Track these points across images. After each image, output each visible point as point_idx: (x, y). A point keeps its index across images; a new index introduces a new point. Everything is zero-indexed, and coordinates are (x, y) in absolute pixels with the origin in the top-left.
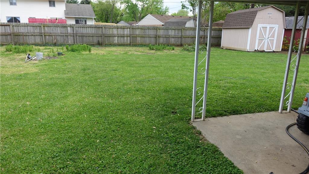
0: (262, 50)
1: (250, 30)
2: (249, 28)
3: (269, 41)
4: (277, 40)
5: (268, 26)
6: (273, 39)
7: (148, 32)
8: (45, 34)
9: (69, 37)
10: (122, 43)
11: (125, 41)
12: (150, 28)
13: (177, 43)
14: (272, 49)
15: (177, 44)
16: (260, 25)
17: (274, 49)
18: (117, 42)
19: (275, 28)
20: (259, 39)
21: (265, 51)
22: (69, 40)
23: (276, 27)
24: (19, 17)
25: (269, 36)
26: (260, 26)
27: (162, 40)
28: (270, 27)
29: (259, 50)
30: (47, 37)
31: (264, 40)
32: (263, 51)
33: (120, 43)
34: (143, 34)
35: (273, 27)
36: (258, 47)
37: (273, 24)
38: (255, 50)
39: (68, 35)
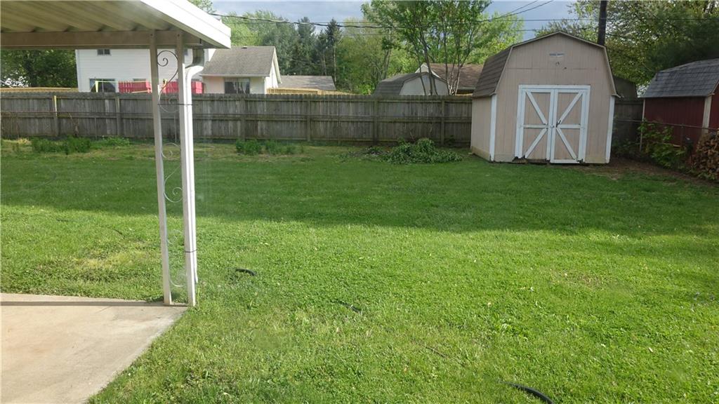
0: (538, 157)
1: (494, 101)
2: (489, 97)
3: (560, 132)
4: (589, 132)
5: (554, 91)
6: (576, 126)
7: (285, 109)
8: (61, 116)
9: (107, 120)
10: (222, 136)
11: (231, 131)
12: (290, 100)
13: (364, 136)
14: (574, 156)
15: (362, 138)
16: (527, 86)
17: (582, 156)
18: (210, 132)
19: (578, 96)
20: (527, 126)
21: (551, 162)
22: (108, 128)
23: (584, 92)
24: (113, 80)
25: (562, 119)
26: (525, 91)
27: (322, 130)
28: (559, 93)
29: (530, 158)
30: (64, 121)
31: (543, 132)
32: (544, 163)
33: (217, 134)
34: (274, 113)
35: (572, 91)
36: (525, 149)
37: (571, 84)
38: (517, 158)
39: (105, 117)
